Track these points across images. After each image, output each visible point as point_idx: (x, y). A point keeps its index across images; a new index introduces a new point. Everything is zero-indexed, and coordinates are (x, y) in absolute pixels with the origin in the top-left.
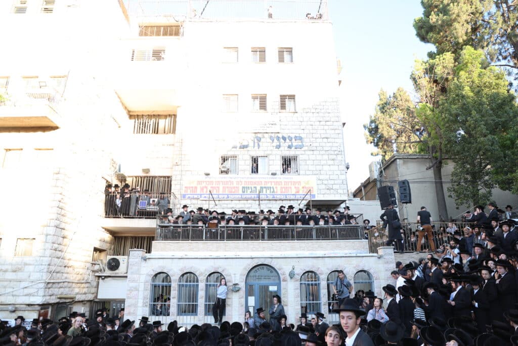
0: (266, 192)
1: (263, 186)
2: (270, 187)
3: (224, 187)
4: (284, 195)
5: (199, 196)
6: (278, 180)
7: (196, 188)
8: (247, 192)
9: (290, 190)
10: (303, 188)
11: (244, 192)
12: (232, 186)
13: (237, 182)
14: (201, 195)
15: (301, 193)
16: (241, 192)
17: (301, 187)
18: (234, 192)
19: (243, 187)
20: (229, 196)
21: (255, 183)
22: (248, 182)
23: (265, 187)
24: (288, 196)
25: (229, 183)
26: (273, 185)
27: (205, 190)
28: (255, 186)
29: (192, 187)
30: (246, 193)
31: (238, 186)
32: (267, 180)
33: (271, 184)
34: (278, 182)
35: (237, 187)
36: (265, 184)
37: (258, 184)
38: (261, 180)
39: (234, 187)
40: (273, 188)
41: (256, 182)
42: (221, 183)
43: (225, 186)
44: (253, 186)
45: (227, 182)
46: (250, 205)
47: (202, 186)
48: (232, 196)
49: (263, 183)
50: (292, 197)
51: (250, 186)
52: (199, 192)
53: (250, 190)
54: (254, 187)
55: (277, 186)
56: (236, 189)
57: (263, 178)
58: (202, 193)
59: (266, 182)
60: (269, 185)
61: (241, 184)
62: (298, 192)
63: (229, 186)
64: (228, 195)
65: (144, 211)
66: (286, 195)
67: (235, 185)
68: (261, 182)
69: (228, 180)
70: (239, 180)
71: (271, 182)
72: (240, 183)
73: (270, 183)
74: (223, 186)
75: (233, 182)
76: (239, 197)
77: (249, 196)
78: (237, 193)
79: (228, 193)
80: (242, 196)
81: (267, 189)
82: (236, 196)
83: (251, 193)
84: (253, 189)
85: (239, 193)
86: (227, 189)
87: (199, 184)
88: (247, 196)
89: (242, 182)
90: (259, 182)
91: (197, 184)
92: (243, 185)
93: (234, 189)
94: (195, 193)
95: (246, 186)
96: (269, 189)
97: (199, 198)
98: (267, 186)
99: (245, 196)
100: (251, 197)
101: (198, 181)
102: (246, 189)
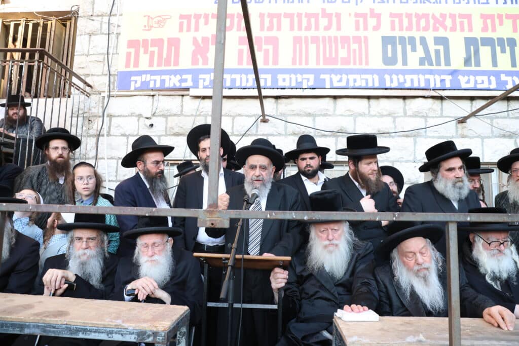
0: (495, 64)
1: (478, 34)
2: (512, 42)
3: (297, 40)
5: (189, 77)
7: (174, 43)
8: (405, 63)
11: (393, 61)
12: (333, 32)
13: (357, 15)
14: (195, 73)
16: (376, 62)
18: (346, 61)
19: (387, 41)
20: (326, 77)
21: (440, 21)
22: (409, 16)
23: (487, 42)
25: (323, 22)
28: (441, 33)
29: (158, 42)
30: (399, 66)
31: (361, 33)
33: (515, 30)
35: (357, 40)
36: (485, 29)
37: (453, 29)
39: (345, 40)
41: (443, 16)
42: (285, 22)
43: (303, 34)
44: (430, 36)
45: (309, 16)
46: (419, 123)
47: (199, 36)
48: (335, 78)
49: (478, 23)
51: (417, 35)
52: (185, 62)
53: (421, 52)
54: (438, 41)
56: (355, 46)
58: (200, 66)
59: (491, 17)
61: (377, 28)
63: (321, 33)
64: (317, 72)
67: (348, 29)
68: (469, 17)
70: (364, 7)
71: (514, 18)
72: (372, 22)
73: (508, 23)
74: (296, 33)
75: (338, 16)
76: (367, 83)
77: (415, 77)
78: (358, 67)
79: (318, 63)
80: (382, 80)
81: (498, 49)
82: (355, 81)
83: (427, 67)
84: (432, 47)
85: (372, 66)
86: (313, 48)
87: (189, 30)
88: (408, 77)
89: (378, 16)
90: (453, 16)
91: (181, 30)
92: (386, 31)
93: (343, 47)
94: (172, 68)
95: (397, 33)
96: (508, 49)
97: (188, 89)
98: (495, 36)
99: (398, 79)
100: (423, 85)
101: (182, 17)
102: (399, 48)
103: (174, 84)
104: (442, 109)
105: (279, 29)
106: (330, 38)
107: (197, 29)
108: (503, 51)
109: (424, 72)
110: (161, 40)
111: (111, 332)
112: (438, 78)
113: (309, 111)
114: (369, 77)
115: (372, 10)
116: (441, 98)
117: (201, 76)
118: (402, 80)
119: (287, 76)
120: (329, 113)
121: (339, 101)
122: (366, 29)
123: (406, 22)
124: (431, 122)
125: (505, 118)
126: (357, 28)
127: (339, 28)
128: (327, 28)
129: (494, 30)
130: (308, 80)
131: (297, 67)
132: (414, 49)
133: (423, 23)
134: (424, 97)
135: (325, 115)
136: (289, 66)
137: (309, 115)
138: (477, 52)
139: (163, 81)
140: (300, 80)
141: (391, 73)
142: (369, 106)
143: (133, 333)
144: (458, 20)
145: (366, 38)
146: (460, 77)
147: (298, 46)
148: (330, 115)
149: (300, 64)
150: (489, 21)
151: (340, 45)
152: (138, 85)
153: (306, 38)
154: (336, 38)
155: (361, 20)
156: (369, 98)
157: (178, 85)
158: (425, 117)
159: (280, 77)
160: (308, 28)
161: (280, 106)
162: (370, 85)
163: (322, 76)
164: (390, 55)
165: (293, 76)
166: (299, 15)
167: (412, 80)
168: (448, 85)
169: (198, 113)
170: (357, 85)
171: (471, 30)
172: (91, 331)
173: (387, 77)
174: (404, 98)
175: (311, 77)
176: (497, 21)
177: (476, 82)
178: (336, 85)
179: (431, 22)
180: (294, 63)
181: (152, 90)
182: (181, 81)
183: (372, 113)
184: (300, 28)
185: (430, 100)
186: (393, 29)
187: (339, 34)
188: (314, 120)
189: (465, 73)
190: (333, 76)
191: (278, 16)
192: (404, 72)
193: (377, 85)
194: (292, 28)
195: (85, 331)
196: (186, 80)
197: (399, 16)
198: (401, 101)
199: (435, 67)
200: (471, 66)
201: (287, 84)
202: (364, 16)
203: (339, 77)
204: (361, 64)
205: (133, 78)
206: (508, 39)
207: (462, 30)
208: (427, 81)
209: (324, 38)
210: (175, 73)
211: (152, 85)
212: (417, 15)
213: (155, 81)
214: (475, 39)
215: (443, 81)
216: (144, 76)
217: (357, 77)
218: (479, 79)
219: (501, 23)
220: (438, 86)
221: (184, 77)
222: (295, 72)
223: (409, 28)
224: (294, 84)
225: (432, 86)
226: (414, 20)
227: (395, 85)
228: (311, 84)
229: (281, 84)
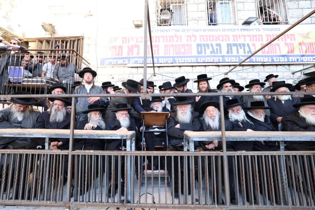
0: (238, 53)
1: (231, 42)
2: (244, 45)
3: (166, 46)
4: (268, 56)
5: (127, 60)
6: (255, 33)
7: (121, 47)
8: (205, 53)
9: (277, 47)
10: (300, 44)
11: (201, 52)
12: (179, 43)
13: (188, 36)
14: (129, 58)
15: (297, 52)
16: (195, 53)
17: (296, 44)
18: (184, 53)
19: (198, 45)
20: (177, 59)
21: (218, 38)
22: (206, 36)
23: (235, 45)
24: (275, 58)
25: (175, 39)
26: (248, 41)
27: (135, 50)
28: (218, 42)
30: (203, 54)
31: (189, 43)
32: (236, 33)
33: (245, 40)
34: (256, 36)
35: (188, 45)
36: (234, 40)
37: (223, 41)
38: (226, 33)
39: (183, 45)
40: (248, 45)
41: (219, 36)
42: (161, 39)
43: (168, 43)
44: (214, 43)
45: (170, 37)
47: (130, 45)
48: (180, 59)
49: (231, 38)
50: (283, 60)
51: (209, 43)
53: (211, 49)
54: (217, 45)
55: (255, 42)
56: (187, 48)
57: (231, 30)
58: (131, 56)
59: (236, 36)
60: (241, 41)
61: (195, 41)
62: (292, 51)
63: (174, 43)
64: (173, 57)
65: (17, 85)
66: (272, 57)
67: (184, 41)
68: (228, 36)
69: (172, 33)
70: (190, 33)
71: (244, 36)
72: (193, 39)
73: (242, 38)
74: (166, 43)
75: (181, 37)
76: (191, 61)
77: (209, 58)
78: (188, 55)
79: (174, 54)
80: (197, 60)
81: (239, 47)
82: (187, 60)
83: (213, 54)
84: (215, 47)
85: (193, 55)
86: (171, 49)
87: (126, 42)
88: (206, 58)
89: (195, 36)
90: (222, 36)
91: (123, 43)
92: (198, 42)
93: (183, 48)
94: (120, 57)
95: (202, 43)
96: (242, 47)
97: (126, 64)
98: (238, 43)
99: (203, 59)
100: (212, 61)
101: (123, 38)
102: (203, 48)
103: (121, 63)
104: (219, 70)
105: (159, 42)
106: (178, 45)
107: (129, 42)
108: (241, 48)
109: (212, 56)
110: (116, 47)
111: (112, 136)
112: (217, 59)
113: (170, 71)
114: (192, 59)
115: (193, 34)
116: (219, 66)
117: (131, 59)
118: (204, 60)
119: (162, 59)
120: (178, 72)
121: (182, 68)
122: (191, 41)
123: (205, 38)
124: (215, 74)
125: (242, 72)
126: (188, 41)
127: (181, 41)
128: (177, 41)
129: (237, 40)
130: (170, 60)
131: (166, 56)
132: (208, 48)
133: (212, 38)
134: (212, 65)
135: (177, 73)
136: (163, 55)
137: (171, 73)
138: (231, 48)
139: (117, 62)
140: (167, 60)
141: (200, 57)
142: (193, 69)
143: (119, 136)
144: (224, 37)
145: (191, 45)
146: (225, 58)
147: (166, 48)
148: (178, 73)
149: (167, 54)
150: (235, 38)
151: (181, 47)
152: (108, 63)
153: (169, 45)
154: (180, 45)
155: (189, 38)
156: (192, 66)
157: (122, 63)
158: (213, 73)
159: (160, 59)
160: (170, 41)
161: (160, 70)
162: (193, 61)
163: (175, 59)
164: (200, 50)
165: (165, 59)
166: (166, 37)
167: (208, 60)
168: (221, 61)
169: (130, 73)
170: (188, 62)
171: (229, 40)
172: (105, 136)
173: (199, 59)
174: (205, 66)
175: (171, 59)
176: (238, 37)
177: (231, 60)
178: (180, 62)
179: (215, 38)
180: (165, 54)
181: (113, 65)
182: (124, 61)
183: (194, 72)
184: (167, 41)
185: (215, 67)
186: (201, 41)
187: (181, 43)
188: (173, 75)
189: (227, 56)
190: (179, 59)
191: (159, 37)
192: (205, 57)
193: (195, 61)
194: (164, 42)
195: (103, 136)
196: (125, 61)
197: (203, 36)
198: (204, 67)
199: (216, 55)
200: (229, 54)
201: (162, 62)
202: (190, 37)
203: (181, 59)
204: (189, 54)
205: (106, 61)
206: (242, 44)
207: (226, 41)
208: (214, 60)
209: (176, 45)
210: (121, 58)
211: (113, 63)
212: (209, 36)
213: (114, 62)
214: (231, 44)
215: (219, 59)
216: (110, 60)
217: (188, 59)
218: (232, 58)
219: (240, 38)
220: (217, 61)
221: (125, 60)
222: (165, 57)
223: (207, 40)
224: (165, 62)
225: (215, 61)
226: (208, 37)
227: (202, 61)
228: (171, 61)
229: (160, 62)
